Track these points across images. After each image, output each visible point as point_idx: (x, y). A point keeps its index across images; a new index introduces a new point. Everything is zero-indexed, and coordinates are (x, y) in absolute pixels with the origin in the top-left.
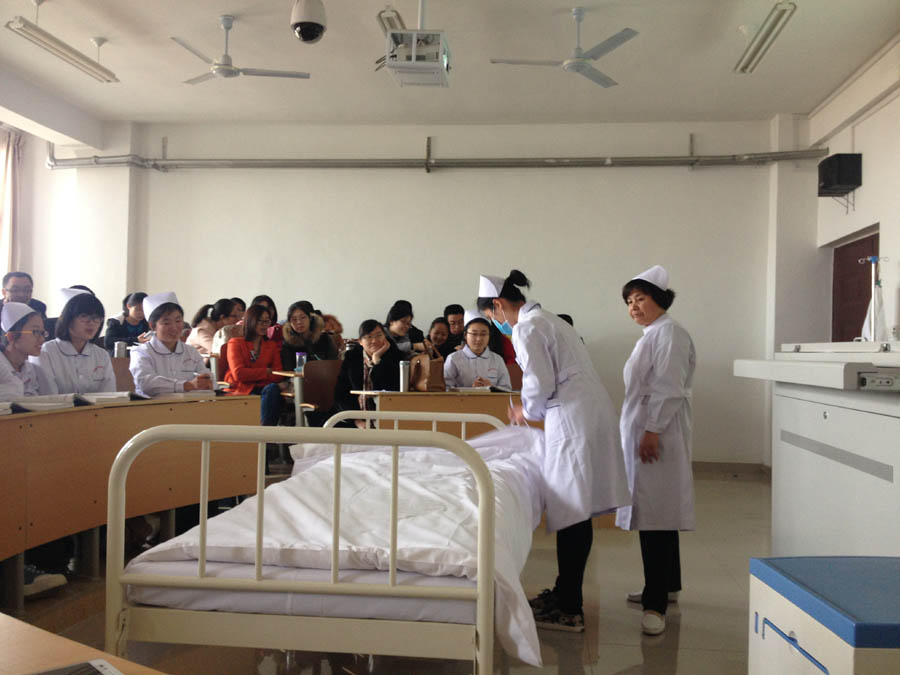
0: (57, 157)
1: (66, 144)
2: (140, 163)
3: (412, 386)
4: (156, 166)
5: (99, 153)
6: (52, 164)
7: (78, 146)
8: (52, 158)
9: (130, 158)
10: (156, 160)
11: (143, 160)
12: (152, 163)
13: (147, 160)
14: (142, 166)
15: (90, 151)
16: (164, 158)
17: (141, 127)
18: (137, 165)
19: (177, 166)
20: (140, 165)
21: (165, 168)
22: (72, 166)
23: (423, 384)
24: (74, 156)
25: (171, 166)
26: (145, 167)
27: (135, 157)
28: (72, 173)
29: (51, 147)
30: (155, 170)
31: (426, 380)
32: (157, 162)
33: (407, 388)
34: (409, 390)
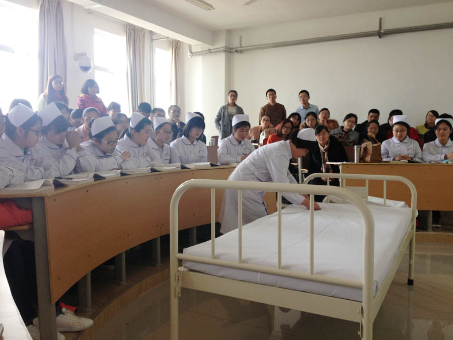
0: (193, 51)
1: (197, 45)
2: (229, 50)
3: (362, 159)
4: (236, 51)
5: (211, 47)
6: (191, 55)
7: (202, 45)
8: (191, 52)
9: (224, 49)
10: (236, 48)
11: (231, 49)
12: (235, 50)
13: (233, 48)
14: (230, 52)
15: (207, 47)
16: (241, 47)
17: (230, 32)
18: (228, 51)
19: (247, 50)
20: (230, 51)
21: (241, 52)
22: (199, 55)
23: (368, 158)
24: (200, 50)
25: (244, 50)
26: (232, 52)
27: (226, 47)
28: (199, 59)
29: (190, 46)
30: (236, 53)
31: (370, 156)
32: (237, 49)
33: (358, 160)
34: (360, 162)
